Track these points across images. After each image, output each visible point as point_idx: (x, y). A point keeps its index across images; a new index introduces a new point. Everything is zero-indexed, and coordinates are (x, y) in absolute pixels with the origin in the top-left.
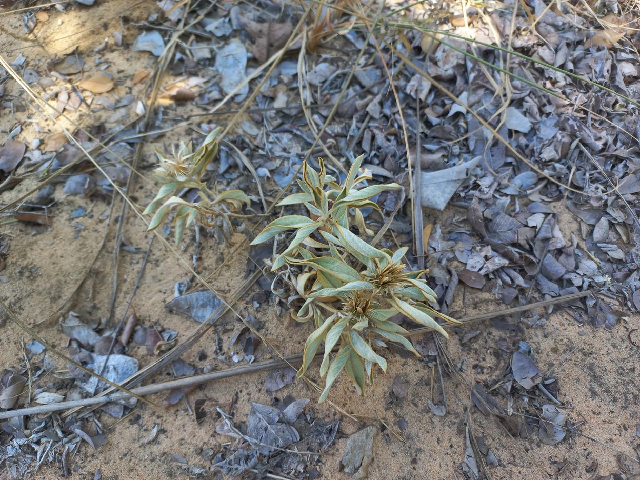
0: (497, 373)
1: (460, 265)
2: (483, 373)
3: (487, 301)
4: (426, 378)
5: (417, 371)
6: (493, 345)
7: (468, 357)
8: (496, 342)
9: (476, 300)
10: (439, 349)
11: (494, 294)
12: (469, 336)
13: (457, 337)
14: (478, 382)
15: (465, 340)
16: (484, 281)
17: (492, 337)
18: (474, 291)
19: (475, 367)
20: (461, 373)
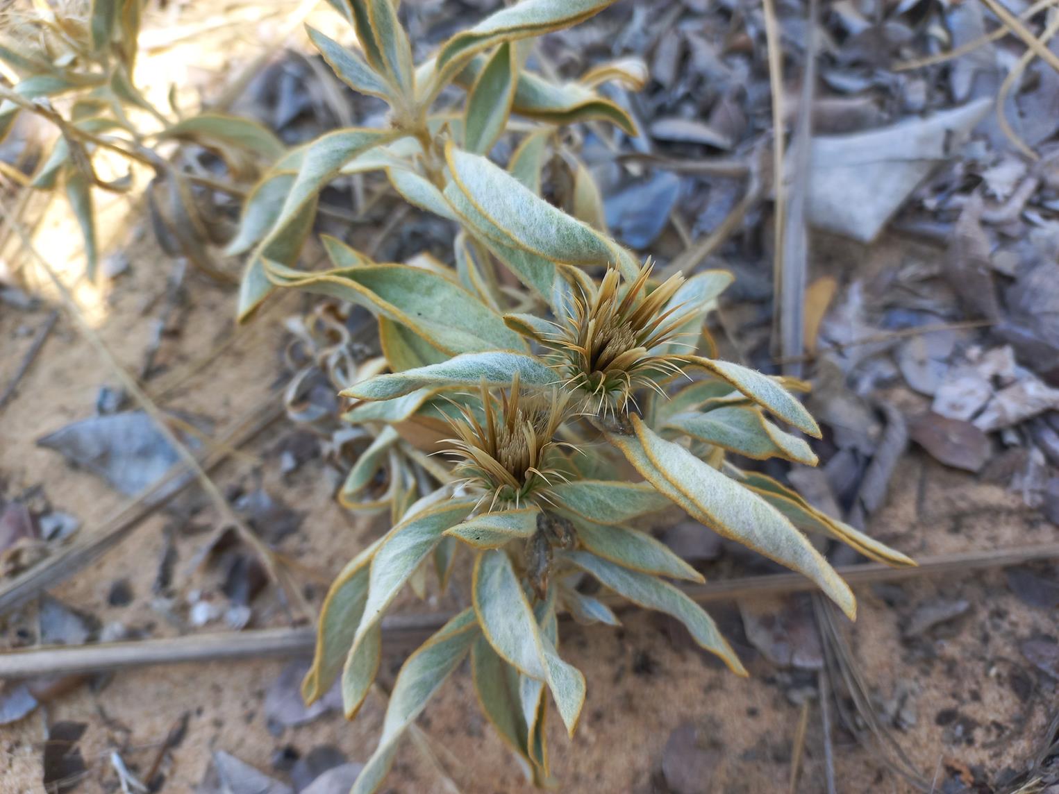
0: (1021, 746)
1: (914, 399)
2: (970, 742)
3: (994, 512)
4: (778, 738)
5: (752, 713)
6: (1008, 651)
7: (923, 681)
8: (1019, 643)
9: (962, 505)
10: (827, 648)
11: (1019, 493)
12: (932, 615)
13: (891, 617)
14: (952, 772)
15: (917, 628)
16: (987, 450)
17: (1005, 625)
18: (955, 478)
19: (946, 718)
20: (897, 736)
